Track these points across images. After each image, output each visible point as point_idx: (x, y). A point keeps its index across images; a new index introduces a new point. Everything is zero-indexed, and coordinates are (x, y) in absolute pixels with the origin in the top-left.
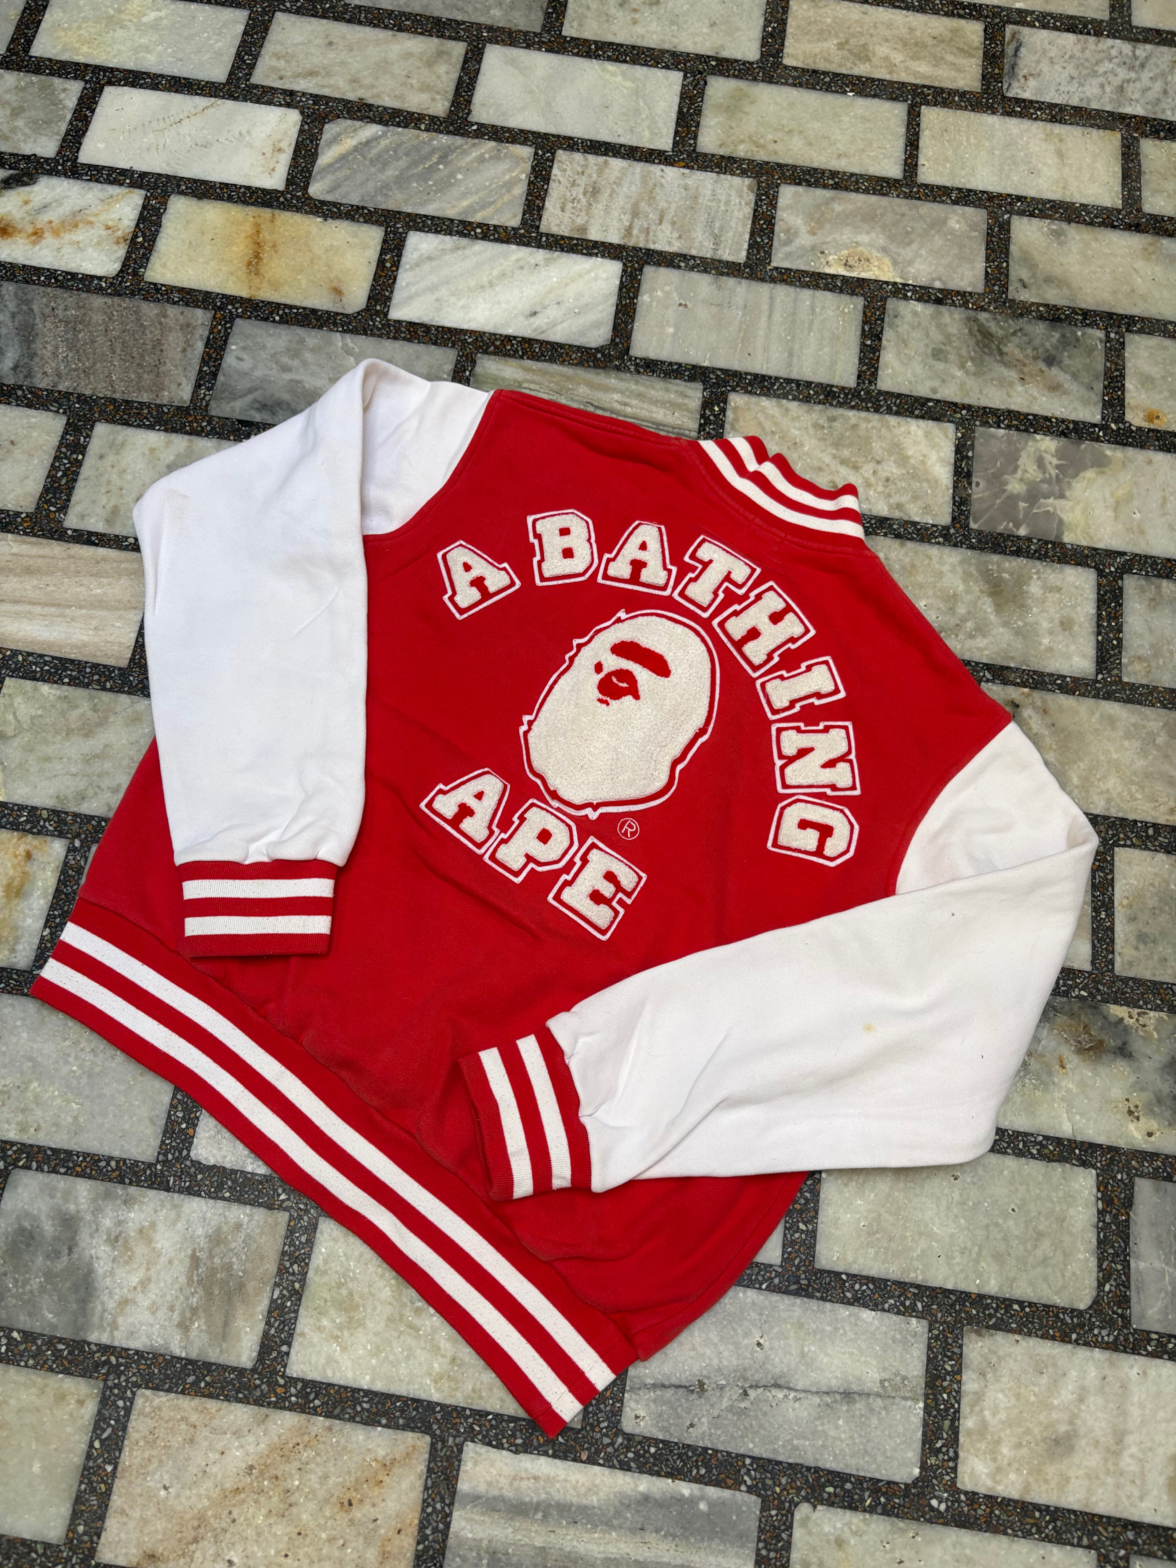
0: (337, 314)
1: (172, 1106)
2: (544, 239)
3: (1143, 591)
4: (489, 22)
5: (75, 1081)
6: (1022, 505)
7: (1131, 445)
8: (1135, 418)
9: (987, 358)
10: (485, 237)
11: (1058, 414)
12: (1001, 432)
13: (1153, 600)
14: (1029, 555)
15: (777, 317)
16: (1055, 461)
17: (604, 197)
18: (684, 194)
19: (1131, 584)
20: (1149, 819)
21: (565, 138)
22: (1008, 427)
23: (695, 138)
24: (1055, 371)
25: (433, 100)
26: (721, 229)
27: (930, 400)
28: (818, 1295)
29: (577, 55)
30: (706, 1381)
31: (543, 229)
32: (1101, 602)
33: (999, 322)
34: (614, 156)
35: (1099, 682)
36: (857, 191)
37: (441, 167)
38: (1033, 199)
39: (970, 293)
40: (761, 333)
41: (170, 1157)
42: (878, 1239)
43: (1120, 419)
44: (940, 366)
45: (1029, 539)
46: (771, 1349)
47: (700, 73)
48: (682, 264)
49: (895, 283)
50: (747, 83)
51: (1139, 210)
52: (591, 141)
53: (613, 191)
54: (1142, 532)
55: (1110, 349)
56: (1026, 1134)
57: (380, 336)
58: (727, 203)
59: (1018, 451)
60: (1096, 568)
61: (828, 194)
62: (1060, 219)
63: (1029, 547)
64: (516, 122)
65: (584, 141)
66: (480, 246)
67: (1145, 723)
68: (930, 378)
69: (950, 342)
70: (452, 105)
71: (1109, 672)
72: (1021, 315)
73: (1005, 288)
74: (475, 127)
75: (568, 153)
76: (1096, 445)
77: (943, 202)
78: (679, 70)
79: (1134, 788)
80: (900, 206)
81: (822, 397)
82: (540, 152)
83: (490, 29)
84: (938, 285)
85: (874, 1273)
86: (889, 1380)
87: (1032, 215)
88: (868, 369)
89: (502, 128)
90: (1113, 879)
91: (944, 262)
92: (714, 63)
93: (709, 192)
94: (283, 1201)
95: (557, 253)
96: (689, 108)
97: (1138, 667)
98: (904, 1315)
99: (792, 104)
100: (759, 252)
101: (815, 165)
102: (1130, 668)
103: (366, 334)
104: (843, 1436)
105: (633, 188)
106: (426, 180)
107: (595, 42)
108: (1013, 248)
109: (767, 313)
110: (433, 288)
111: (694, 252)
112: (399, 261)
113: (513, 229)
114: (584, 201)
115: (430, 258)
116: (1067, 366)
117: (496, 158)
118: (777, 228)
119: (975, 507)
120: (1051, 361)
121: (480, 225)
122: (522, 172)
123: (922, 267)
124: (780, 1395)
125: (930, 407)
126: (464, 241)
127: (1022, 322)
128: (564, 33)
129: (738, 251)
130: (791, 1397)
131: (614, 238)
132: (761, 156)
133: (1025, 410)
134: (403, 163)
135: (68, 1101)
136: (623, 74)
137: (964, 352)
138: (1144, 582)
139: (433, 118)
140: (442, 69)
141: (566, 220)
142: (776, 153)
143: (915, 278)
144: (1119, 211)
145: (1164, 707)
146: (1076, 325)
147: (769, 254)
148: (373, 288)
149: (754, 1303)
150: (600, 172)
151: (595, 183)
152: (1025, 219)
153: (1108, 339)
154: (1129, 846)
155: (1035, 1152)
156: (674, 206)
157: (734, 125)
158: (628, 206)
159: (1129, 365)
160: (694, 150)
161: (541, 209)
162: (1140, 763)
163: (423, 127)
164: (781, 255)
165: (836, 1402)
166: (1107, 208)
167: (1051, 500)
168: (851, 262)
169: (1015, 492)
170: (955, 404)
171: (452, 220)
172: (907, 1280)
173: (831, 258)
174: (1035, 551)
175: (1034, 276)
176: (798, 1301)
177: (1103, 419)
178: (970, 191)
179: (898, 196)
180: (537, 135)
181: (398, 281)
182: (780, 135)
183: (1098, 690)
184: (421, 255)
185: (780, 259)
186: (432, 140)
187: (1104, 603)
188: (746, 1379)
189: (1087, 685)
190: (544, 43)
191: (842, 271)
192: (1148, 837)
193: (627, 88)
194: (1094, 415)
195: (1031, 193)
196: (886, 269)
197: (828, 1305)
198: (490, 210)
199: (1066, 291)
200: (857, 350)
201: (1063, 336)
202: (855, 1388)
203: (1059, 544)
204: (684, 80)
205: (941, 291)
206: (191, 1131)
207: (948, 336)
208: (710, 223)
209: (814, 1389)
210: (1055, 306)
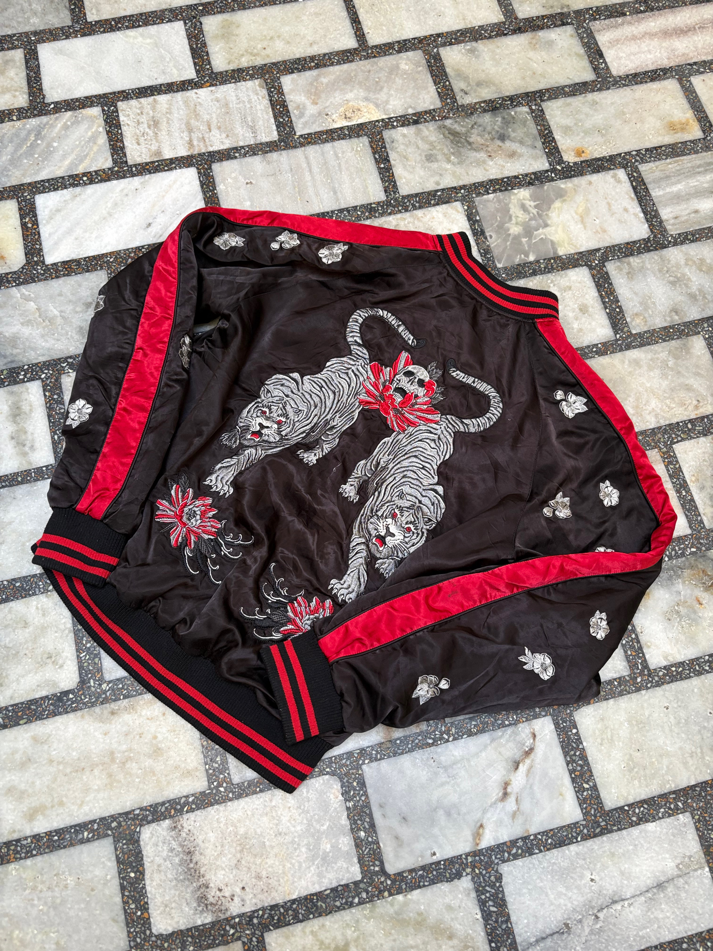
0: (7, 274)
1: (125, 903)
2: (134, 169)
3: (621, 270)
4: (33, 29)
5: (46, 917)
6: (524, 240)
7: (574, 176)
8: (570, 158)
9: (462, 150)
10: (91, 182)
11: (521, 172)
12: (491, 196)
13: (628, 273)
14: (542, 272)
15: (315, 170)
16: (533, 204)
17: (164, 125)
18: (218, 105)
19: (611, 267)
20: (685, 418)
21: (119, 92)
22: (494, 191)
23: (209, 63)
24: (508, 143)
25: (14, 96)
26: (253, 121)
27: (437, 191)
28: (615, 828)
29: (104, 32)
30: (569, 922)
31: (130, 162)
32: (599, 286)
33: (459, 123)
34: (159, 94)
35: (619, 340)
36: (332, 64)
37: (39, 142)
38: (447, 33)
39: (434, 110)
40: (309, 184)
41: (138, 940)
42: (637, 772)
43: (561, 161)
44: (435, 165)
45: (538, 261)
46: (601, 879)
47: (194, 17)
48: (237, 155)
49: (383, 120)
50: (229, 14)
51: (516, 18)
52: (138, 89)
53: (168, 119)
54: (605, 231)
55: (536, 117)
56: (697, 659)
57: (46, 279)
58: (250, 101)
59: (507, 205)
60: (586, 265)
61: (314, 73)
62: (470, 41)
63: (540, 267)
64: (80, 92)
65: (133, 90)
66: (91, 189)
67: (657, 356)
68: (432, 176)
69: (435, 148)
70: (30, 96)
71: (622, 331)
72: (472, 113)
73: (454, 99)
74: (52, 106)
75: (125, 102)
76: (553, 183)
77: (391, 54)
78: (179, 20)
79: (668, 401)
80: (364, 66)
81: (367, 214)
82: (106, 108)
83: (35, 33)
84: (411, 111)
85: (643, 796)
86: (681, 863)
87: (451, 44)
88: (390, 184)
89: (72, 100)
90: (680, 467)
91: (408, 94)
92: (201, 8)
93: (234, 98)
94: (233, 934)
95: (148, 176)
96: (197, 44)
97: (638, 321)
98: (673, 815)
99: (265, 19)
100: (285, 129)
101: (298, 56)
102: (633, 323)
103: (35, 282)
104: (668, 914)
105: (181, 112)
106: (32, 155)
107: (113, 19)
108: (448, 70)
109: (307, 169)
110: (70, 231)
111: (241, 144)
112: (37, 220)
113: (109, 169)
114: (151, 133)
115: (58, 211)
116: (514, 137)
117: (76, 122)
118: (290, 108)
119: (496, 252)
120: (502, 138)
121: (84, 174)
122: (99, 126)
123: (395, 103)
124: (618, 907)
125: (439, 196)
126: (78, 190)
127: (474, 118)
128: (89, 20)
129: (271, 132)
130: (626, 905)
131: (183, 152)
132: (259, 61)
133: (500, 176)
134: (10, 148)
135: (47, 934)
136: (142, 35)
137: (446, 151)
138: (619, 264)
139: (19, 110)
140: (12, 73)
141: (144, 150)
142: (268, 56)
143: (394, 111)
144: (504, 23)
145: (664, 341)
146: (508, 108)
147: (292, 128)
148: (26, 247)
149: (577, 854)
150: (154, 108)
151: (153, 117)
152: (448, 48)
153: (532, 111)
154: (681, 441)
155: (707, 668)
156: (214, 115)
157: (232, 46)
158: (183, 126)
159: (551, 123)
160: (212, 72)
161: (123, 148)
162: (665, 383)
163: (15, 118)
164: (300, 126)
165: (655, 894)
166: (496, 24)
167: (541, 230)
168: (349, 115)
169: (516, 233)
170: (455, 188)
171: (63, 178)
172: (666, 791)
173: (334, 117)
174: (545, 268)
175: (469, 84)
176: (605, 838)
177: (550, 165)
178: (405, 41)
179: (361, 60)
180: (99, 97)
181: (42, 235)
182: (265, 44)
183: (620, 345)
184: (51, 211)
185: (301, 129)
186: (24, 125)
187: (601, 286)
188: (593, 908)
189: (612, 345)
190: (77, 31)
191: (345, 123)
192: (689, 430)
193: (148, 44)
194: (543, 165)
195: (444, 29)
196: (373, 112)
197: (624, 832)
198: (86, 163)
199: (493, 88)
200: (377, 173)
201: (503, 118)
202: (663, 879)
203: (557, 258)
204: (185, 25)
205: (414, 114)
206: (146, 915)
207: (431, 144)
208: (244, 119)
209: (639, 893)
210: (490, 100)
